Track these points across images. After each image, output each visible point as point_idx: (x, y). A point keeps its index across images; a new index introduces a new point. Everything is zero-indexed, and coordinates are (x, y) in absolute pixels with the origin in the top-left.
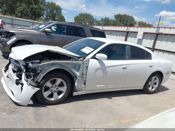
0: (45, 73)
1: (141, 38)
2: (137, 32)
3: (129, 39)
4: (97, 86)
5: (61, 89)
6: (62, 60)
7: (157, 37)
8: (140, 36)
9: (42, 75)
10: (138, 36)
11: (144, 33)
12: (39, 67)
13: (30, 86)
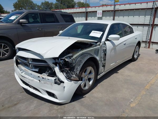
0: (80, 64)
1: (101, 16)
2: (96, 12)
3: (89, 18)
4: (111, 65)
5: (90, 76)
6: (86, 48)
7: (115, 14)
8: (99, 15)
9: (78, 67)
10: (97, 15)
11: (103, 11)
12: (73, 60)
13: (73, 82)
